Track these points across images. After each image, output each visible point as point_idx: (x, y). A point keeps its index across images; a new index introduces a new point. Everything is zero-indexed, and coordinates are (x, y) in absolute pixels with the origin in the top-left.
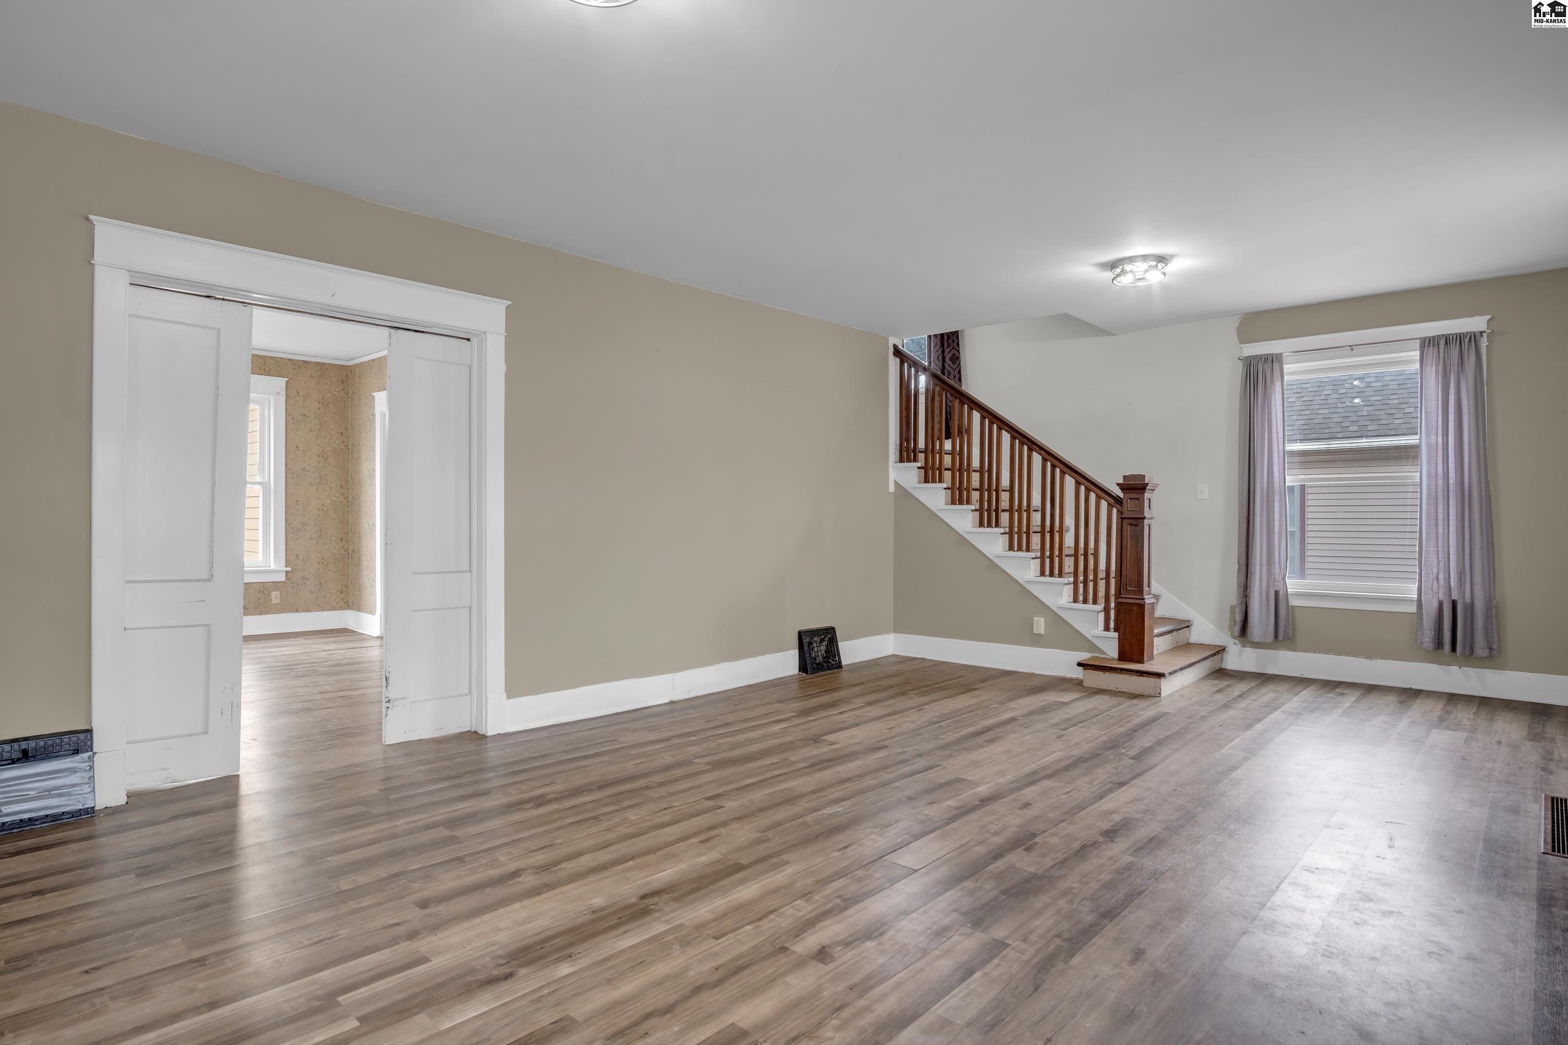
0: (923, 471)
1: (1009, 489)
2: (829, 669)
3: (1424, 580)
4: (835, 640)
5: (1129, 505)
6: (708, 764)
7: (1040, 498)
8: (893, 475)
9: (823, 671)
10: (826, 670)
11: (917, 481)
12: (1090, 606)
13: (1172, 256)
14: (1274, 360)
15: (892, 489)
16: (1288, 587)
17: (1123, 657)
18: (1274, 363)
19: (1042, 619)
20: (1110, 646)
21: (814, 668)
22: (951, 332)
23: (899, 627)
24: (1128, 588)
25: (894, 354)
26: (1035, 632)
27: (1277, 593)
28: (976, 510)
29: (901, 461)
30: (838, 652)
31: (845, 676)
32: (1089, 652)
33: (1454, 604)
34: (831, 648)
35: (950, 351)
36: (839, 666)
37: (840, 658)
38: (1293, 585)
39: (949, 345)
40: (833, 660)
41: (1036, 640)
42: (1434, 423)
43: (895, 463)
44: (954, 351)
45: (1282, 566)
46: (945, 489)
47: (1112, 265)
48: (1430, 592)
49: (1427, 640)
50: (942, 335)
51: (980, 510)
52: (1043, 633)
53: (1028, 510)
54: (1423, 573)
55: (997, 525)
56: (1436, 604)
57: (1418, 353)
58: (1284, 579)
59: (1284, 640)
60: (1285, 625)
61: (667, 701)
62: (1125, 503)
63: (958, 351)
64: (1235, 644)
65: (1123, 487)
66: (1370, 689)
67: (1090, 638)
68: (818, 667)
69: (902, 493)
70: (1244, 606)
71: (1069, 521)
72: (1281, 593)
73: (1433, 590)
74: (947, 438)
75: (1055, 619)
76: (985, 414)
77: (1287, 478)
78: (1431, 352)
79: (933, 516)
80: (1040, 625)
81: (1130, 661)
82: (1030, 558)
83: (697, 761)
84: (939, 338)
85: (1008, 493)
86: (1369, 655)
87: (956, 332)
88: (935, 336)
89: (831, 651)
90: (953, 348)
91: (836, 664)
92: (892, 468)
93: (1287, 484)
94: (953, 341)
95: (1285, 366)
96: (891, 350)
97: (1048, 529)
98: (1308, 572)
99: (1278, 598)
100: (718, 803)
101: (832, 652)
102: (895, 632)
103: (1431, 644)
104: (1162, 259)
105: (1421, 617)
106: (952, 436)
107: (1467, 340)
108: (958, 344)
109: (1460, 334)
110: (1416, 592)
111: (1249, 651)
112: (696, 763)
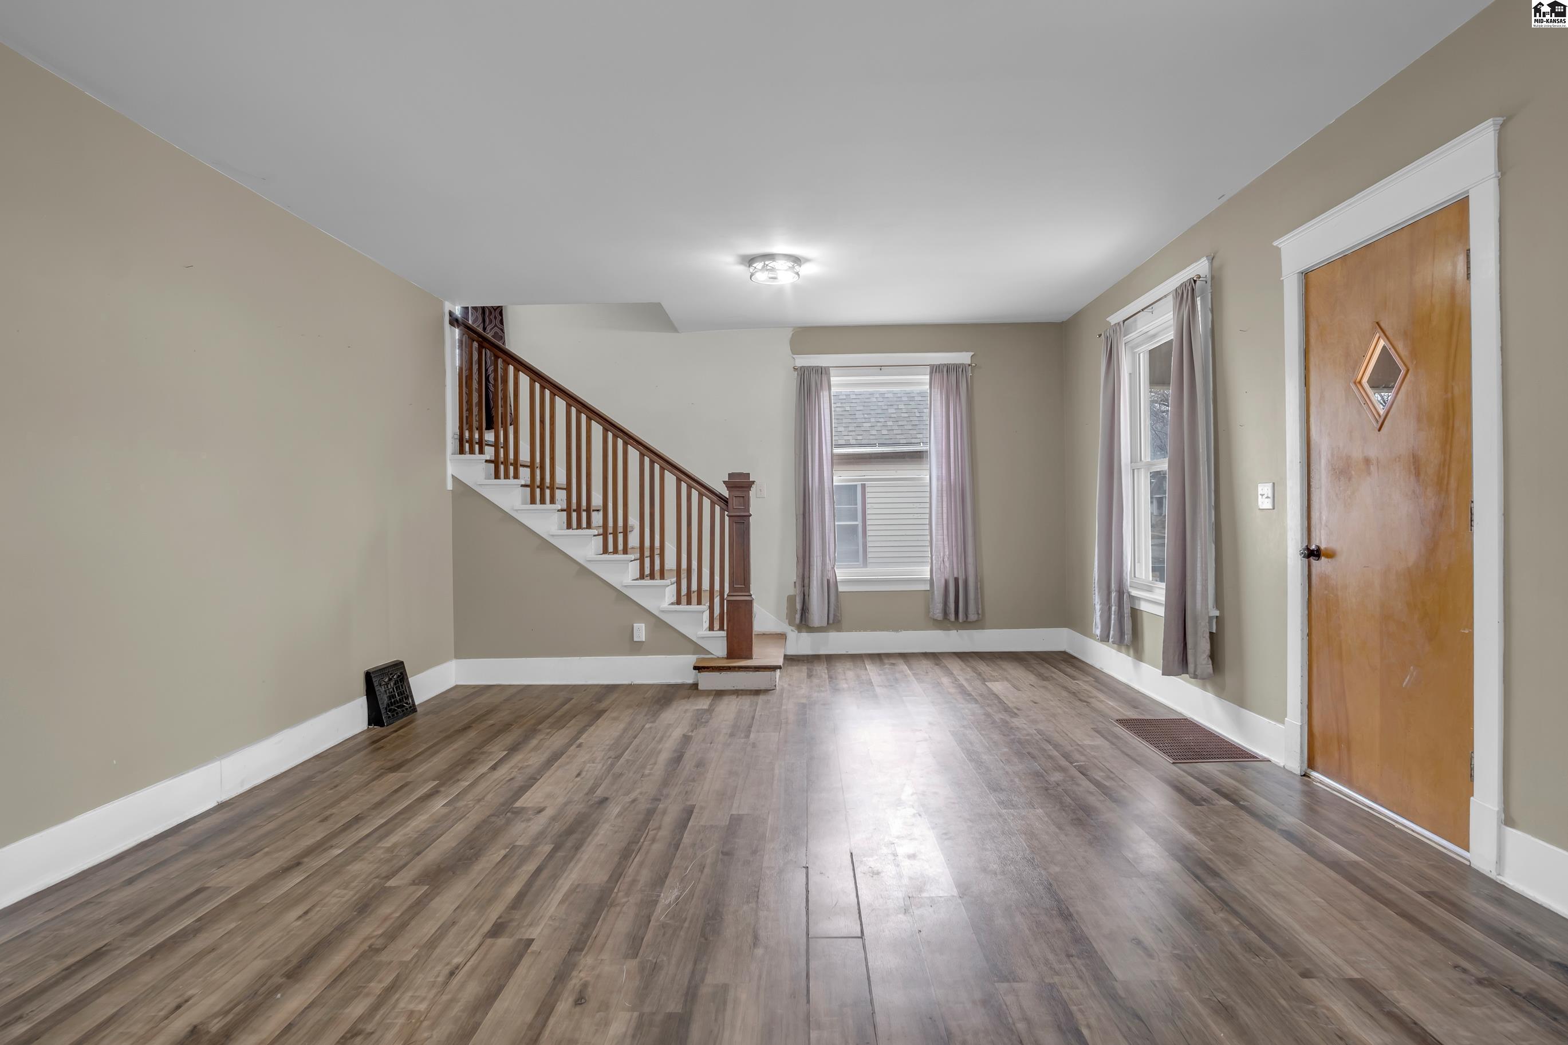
0: (492, 465)
1: (565, 487)
2: (405, 715)
3: (935, 563)
4: (405, 677)
5: (734, 503)
6: (416, 882)
7: (601, 497)
8: (451, 470)
9: (399, 719)
10: (402, 718)
11: (484, 477)
12: (694, 607)
13: (807, 260)
14: (822, 372)
15: (450, 486)
16: (837, 575)
17: (731, 655)
18: (823, 375)
19: (643, 625)
20: (717, 645)
21: (389, 717)
22: (492, 307)
23: (461, 652)
24: (735, 586)
25: (451, 323)
26: (636, 639)
27: (828, 581)
28: (562, 510)
29: (462, 451)
30: (410, 692)
31: (420, 721)
32: (694, 654)
33: (956, 580)
34: (402, 688)
35: (492, 328)
36: (413, 709)
37: (413, 700)
38: (841, 574)
39: (491, 322)
40: (407, 703)
41: (636, 648)
42: (940, 435)
43: (452, 454)
44: (496, 329)
45: (832, 557)
46: (522, 486)
47: (750, 260)
48: (939, 571)
49: (938, 611)
50: (483, 308)
51: (568, 510)
52: (644, 640)
53: (588, 510)
54: (934, 557)
55: (589, 526)
56: (943, 581)
57: (928, 377)
58: (833, 568)
59: (833, 623)
60: (834, 609)
61: (211, 804)
62: (730, 502)
63: (502, 330)
64: (792, 630)
65: (729, 485)
66: (905, 656)
67: (694, 639)
68: (393, 715)
69: (463, 491)
70: (802, 595)
71: (634, 521)
72: (831, 581)
73: (940, 570)
74: (489, 427)
75: (658, 624)
76: (571, 402)
77: (835, 478)
78: (938, 376)
79: (507, 518)
80: (640, 631)
81: (738, 658)
82: (628, 561)
83: (391, 883)
84: (480, 311)
85: (565, 491)
86: (896, 629)
87: (499, 307)
88: (475, 308)
89: (403, 691)
90: (496, 326)
91: (410, 707)
92: (450, 460)
93: (834, 484)
94: (495, 318)
95: (832, 379)
96: (447, 318)
97: (610, 530)
98: (869, 560)
99: (830, 586)
100: (517, 937)
101: (404, 694)
102: (458, 656)
103: (940, 614)
104: (797, 260)
105: (933, 593)
106: (495, 426)
107: (960, 370)
108: (502, 322)
109: (956, 364)
110: (929, 573)
111: (805, 636)
112: (394, 887)
